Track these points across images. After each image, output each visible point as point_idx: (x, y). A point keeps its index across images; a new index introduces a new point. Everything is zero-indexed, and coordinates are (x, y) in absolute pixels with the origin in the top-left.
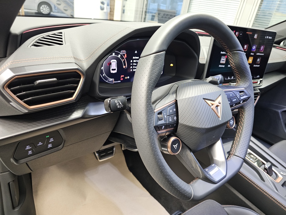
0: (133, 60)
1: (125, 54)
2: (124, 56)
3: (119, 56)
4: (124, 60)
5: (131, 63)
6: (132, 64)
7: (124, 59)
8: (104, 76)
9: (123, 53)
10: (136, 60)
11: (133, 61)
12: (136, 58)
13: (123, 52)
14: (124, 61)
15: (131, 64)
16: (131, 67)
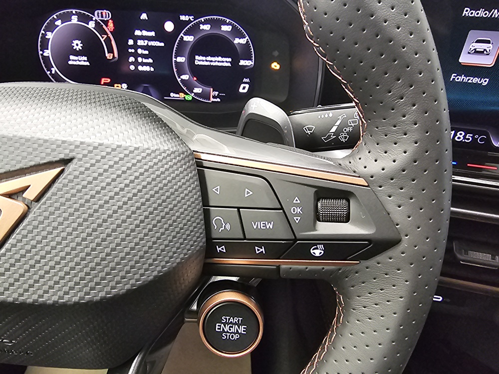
0: (136, 39)
1: (108, 21)
2: (107, 26)
3: (91, 25)
4: (106, 36)
5: (131, 47)
6: (133, 51)
7: (107, 34)
8: (53, 72)
9: (102, 17)
10: (146, 41)
11: (135, 42)
12: (145, 33)
13: (102, 13)
14: (108, 41)
15: (130, 50)
16: (132, 59)
